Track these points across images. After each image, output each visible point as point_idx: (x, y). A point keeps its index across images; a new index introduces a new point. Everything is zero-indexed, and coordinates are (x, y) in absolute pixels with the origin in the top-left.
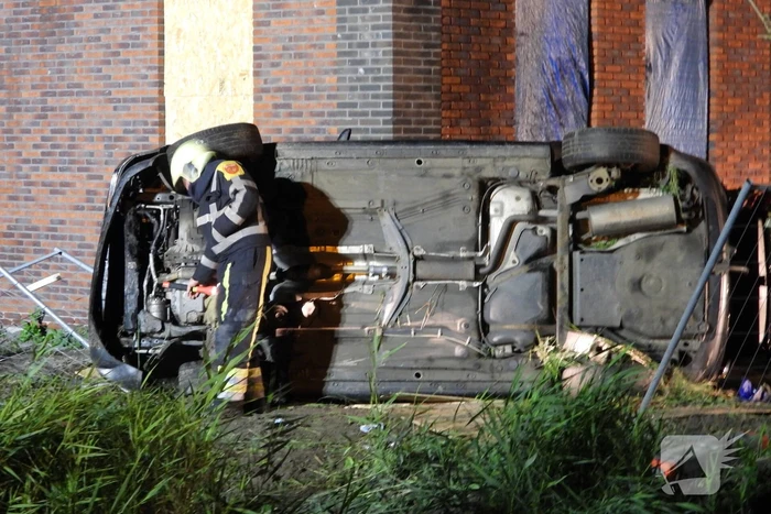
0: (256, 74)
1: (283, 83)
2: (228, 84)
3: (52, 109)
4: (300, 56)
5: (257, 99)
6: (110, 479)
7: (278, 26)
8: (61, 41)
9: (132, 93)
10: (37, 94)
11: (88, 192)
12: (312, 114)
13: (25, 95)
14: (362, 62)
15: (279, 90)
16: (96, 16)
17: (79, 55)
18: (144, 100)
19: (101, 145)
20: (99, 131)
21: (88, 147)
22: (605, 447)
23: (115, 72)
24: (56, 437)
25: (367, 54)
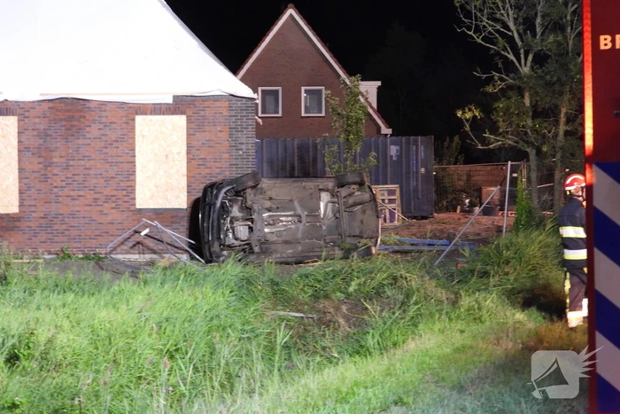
0: (188, 153)
1: (203, 157)
2: (170, 157)
3: (72, 166)
4: (211, 147)
5: (188, 163)
8: (79, 139)
10: (64, 160)
11: (95, 199)
12: (217, 168)
14: (241, 149)
15: (201, 159)
16: (100, 129)
17: (89, 145)
18: (128, 162)
19: (103, 180)
20: (101, 174)
23: (110, 151)
25: (243, 147)
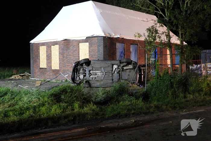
0: (89, 53)
1: (92, 54)
2: (86, 54)
3: (68, 57)
4: (94, 51)
6: (71, 93)
7: (91, 48)
8: (69, 50)
9: (76, 55)
11: (71, 66)
12: (95, 57)
13: (65, 56)
16: (72, 47)
21: (71, 61)
22: (123, 91)
23: (74, 53)
24: (66, 89)
25: (101, 51)
